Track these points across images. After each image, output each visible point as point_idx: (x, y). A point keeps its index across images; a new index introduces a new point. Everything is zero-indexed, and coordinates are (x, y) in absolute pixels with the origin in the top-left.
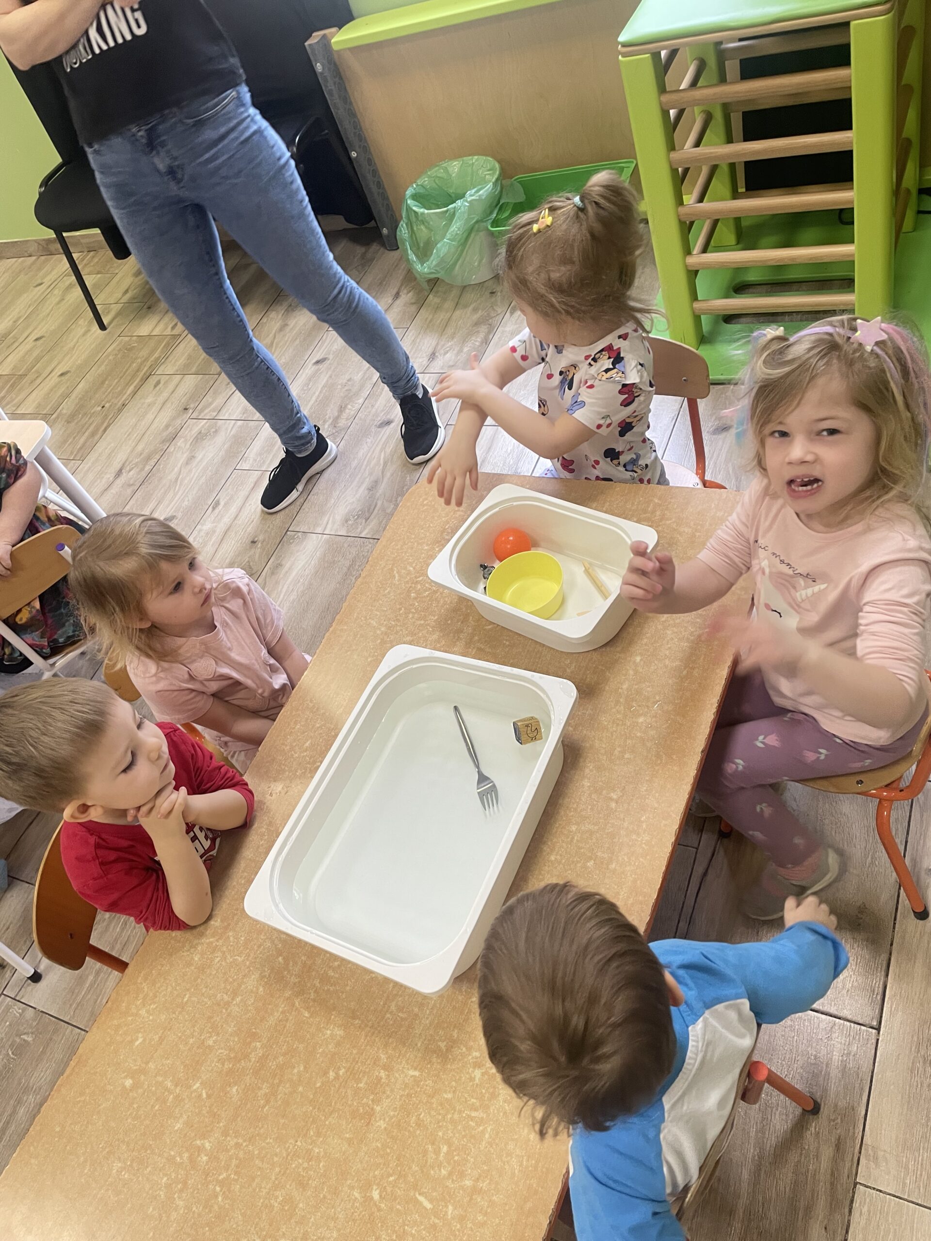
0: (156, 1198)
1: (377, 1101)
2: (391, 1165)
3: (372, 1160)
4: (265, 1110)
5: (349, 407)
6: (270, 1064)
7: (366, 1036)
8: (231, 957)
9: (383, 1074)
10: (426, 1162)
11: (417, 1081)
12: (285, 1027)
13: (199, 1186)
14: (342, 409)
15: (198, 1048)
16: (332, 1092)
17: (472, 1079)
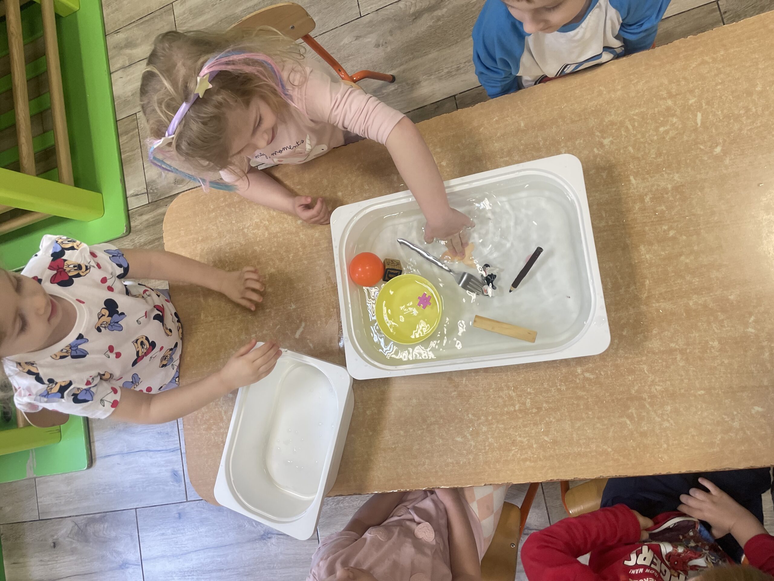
3: (701, 167)
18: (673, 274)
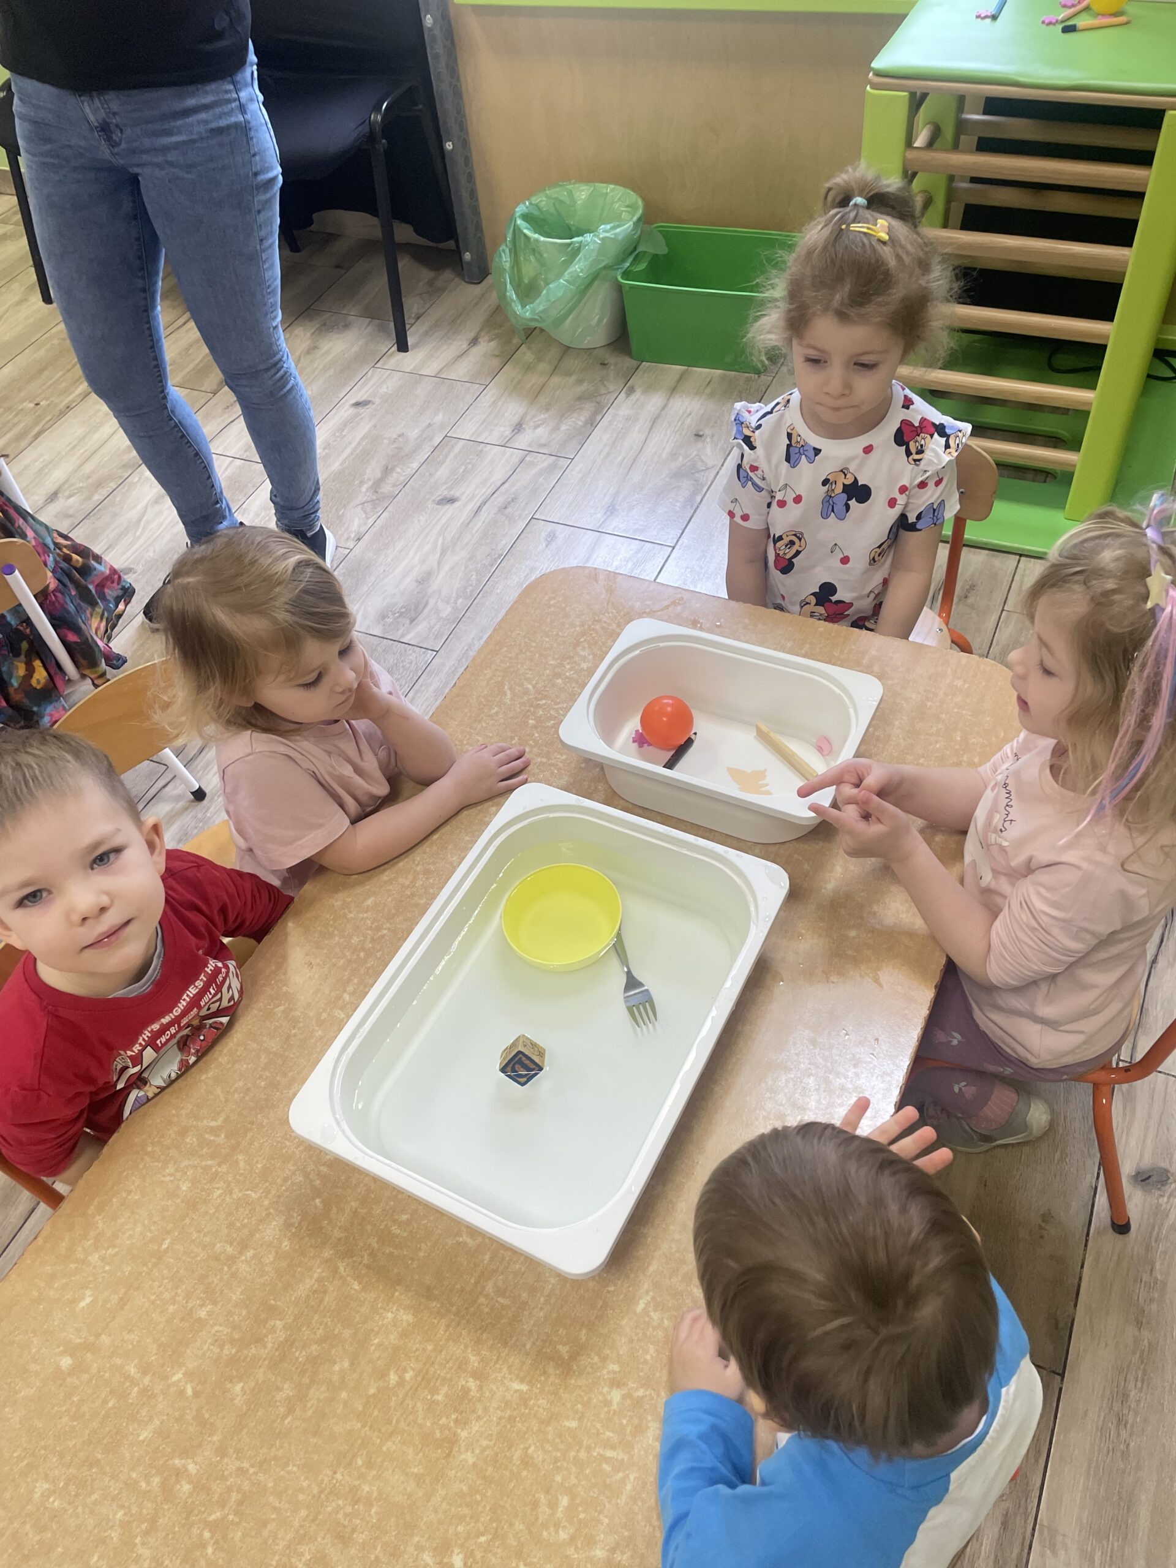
0: (104, 1542)
1: (463, 1423)
2: (482, 1519)
3: (453, 1509)
4: (286, 1422)
5: (398, 470)
6: (297, 1354)
7: (448, 1326)
8: (240, 1191)
9: (472, 1384)
10: (537, 1519)
11: (524, 1399)
12: (322, 1301)
13: (177, 1529)
14: (387, 471)
15: (182, 1319)
16: (392, 1404)
17: (607, 1403)
18: (336, 1331)
